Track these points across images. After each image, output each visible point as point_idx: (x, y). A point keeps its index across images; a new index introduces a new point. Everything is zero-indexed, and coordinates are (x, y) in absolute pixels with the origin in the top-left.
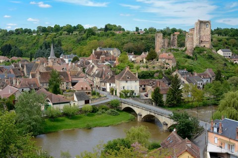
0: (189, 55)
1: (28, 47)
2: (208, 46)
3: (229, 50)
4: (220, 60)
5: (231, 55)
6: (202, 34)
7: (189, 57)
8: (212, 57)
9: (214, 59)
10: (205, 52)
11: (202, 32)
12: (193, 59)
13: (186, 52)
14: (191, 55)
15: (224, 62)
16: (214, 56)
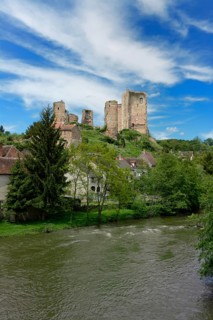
0: (111, 137)
2: (142, 131)
6: (133, 112)
7: (110, 141)
8: (149, 146)
9: (153, 149)
10: (139, 138)
11: (133, 110)
12: (117, 144)
13: (107, 134)
14: (115, 139)
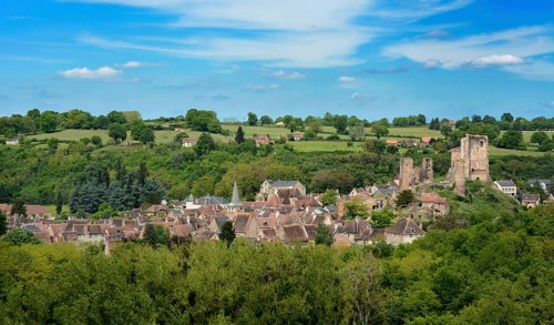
0: (460, 194)
1: (18, 177)
2: (484, 178)
3: (511, 181)
4: (506, 202)
5: (515, 192)
6: (474, 157)
7: (460, 199)
8: (493, 198)
9: (497, 201)
10: (483, 190)
11: (472, 154)
12: (467, 202)
13: (456, 191)
14: (463, 196)
15: (513, 206)
16: (496, 196)
